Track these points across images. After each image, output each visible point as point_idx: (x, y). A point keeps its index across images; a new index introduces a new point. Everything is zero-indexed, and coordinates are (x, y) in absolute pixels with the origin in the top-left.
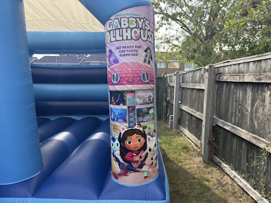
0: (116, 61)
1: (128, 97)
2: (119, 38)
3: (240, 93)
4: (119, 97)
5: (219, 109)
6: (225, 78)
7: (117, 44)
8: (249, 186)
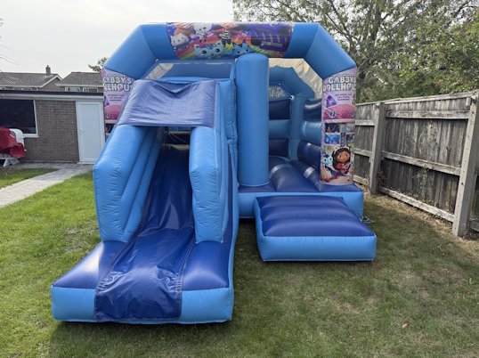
0: (334, 104)
1: (341, 126)
2: (337, 89)
3: (408, 128)
4: (332, 127)
5: (388, 143)
6: (395, 115)
7: (337, 93)
8: (413, 199)
